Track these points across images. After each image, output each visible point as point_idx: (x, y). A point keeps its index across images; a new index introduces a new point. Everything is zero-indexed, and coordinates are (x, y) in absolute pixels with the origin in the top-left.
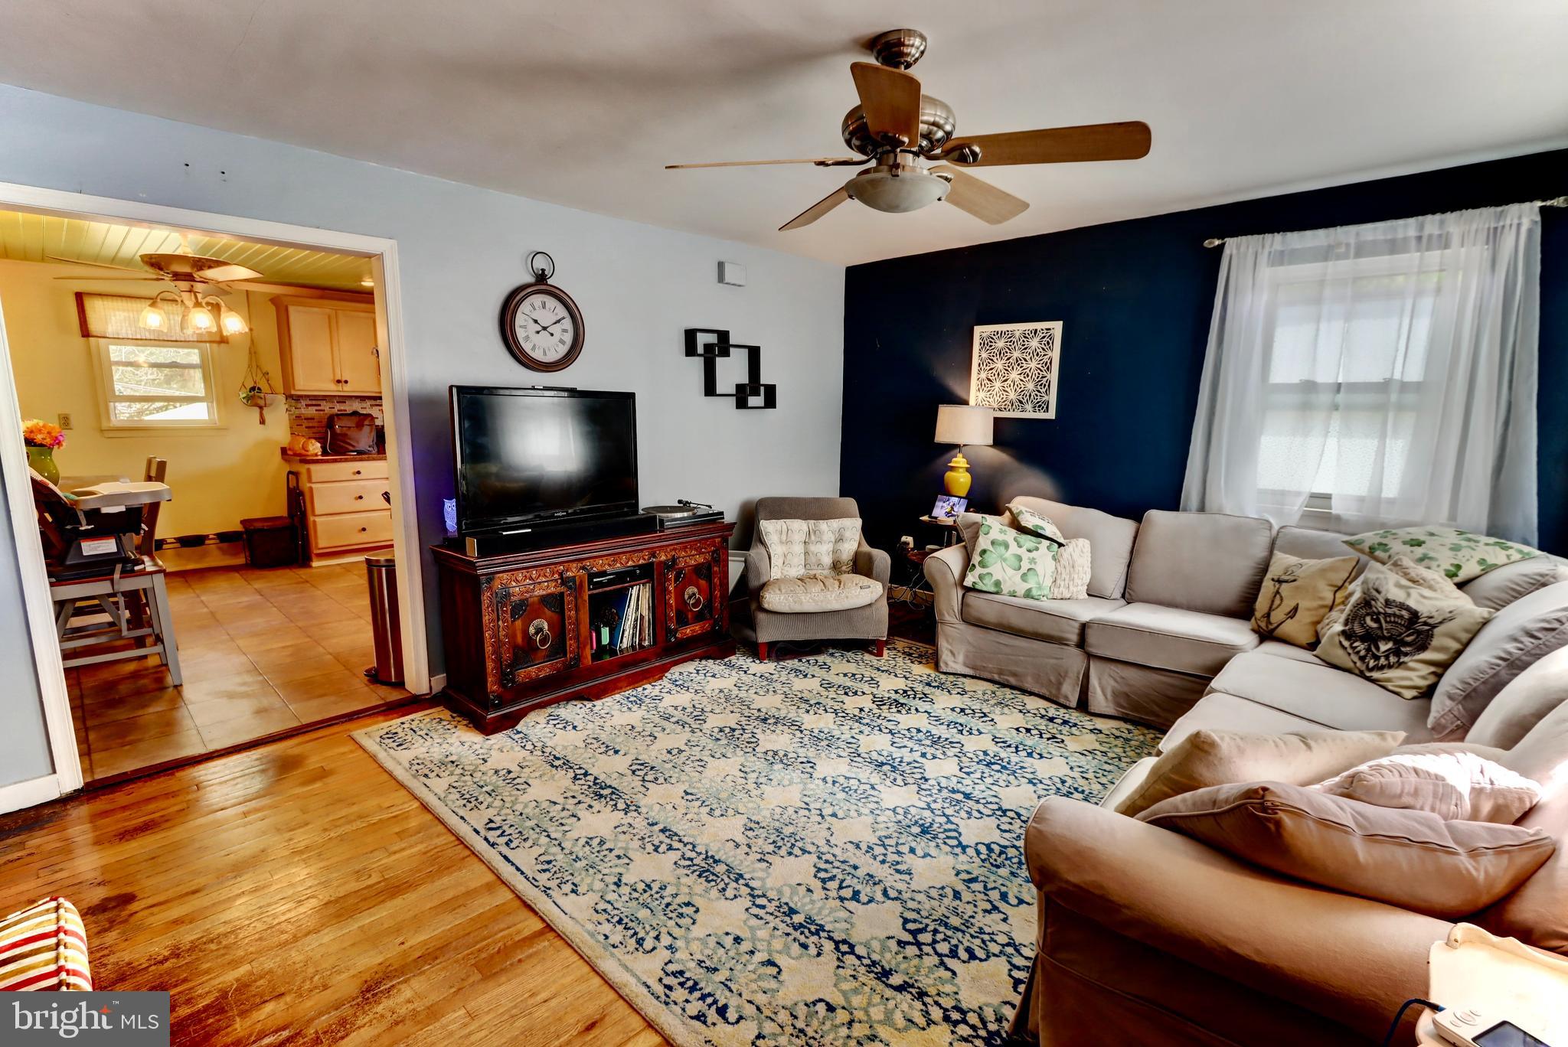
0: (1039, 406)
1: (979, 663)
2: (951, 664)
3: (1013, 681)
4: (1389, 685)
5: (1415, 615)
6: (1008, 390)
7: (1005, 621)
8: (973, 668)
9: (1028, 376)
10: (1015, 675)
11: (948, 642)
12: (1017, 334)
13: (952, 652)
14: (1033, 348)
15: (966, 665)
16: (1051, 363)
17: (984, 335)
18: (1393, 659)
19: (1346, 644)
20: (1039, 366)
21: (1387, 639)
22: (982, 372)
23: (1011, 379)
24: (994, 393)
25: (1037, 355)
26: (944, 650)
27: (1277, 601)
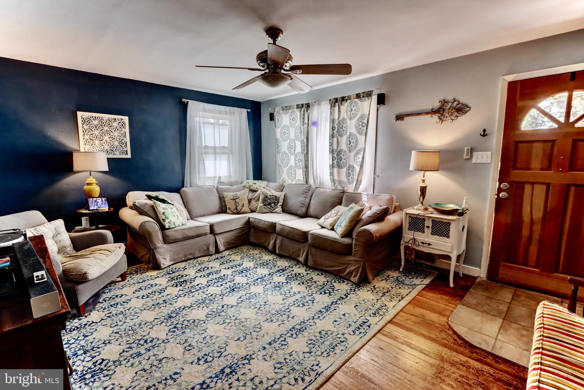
0: (122, 153)
1: (176, 257)
2: (165, 263)
3: (190, 257)
4: (278, 212)
5: (276, 197)
6: (104, 145)
7: (185, 236)
8: (173, 260)
9: (114, 139)
10: (191, 254)
11: (161, 255)
12: (105, 119)
13: (164, 258)
14: (115, 126)
15: (170, 261)
16: (125, 134)
17: (83, 117)
18: (276, 207)
19: (265, 207)
20: (120, 135)
21: (272, 203)
22: (86, 135)
23: (105, 140)
24: (96, 146)
25: (118, 130)
26: (160, 259)
27: (237, 204)
